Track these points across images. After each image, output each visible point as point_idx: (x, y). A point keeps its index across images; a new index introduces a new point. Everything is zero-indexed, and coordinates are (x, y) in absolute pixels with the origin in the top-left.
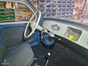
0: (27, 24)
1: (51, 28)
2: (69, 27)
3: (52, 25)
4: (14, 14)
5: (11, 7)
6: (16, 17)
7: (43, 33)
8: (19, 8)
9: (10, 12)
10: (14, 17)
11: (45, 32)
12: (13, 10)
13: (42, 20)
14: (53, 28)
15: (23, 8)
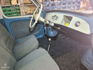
0: (31, 17)
1: (52, 18)
2: (65, 16)
3: (53, 16)
4: (19, 10)
5: (16, 3)
6: (21, 13)
7: (46, 24)
8: (24, 4)
9: (16, 8)
10: (20, 13)
11: (47, 23)
12: (19, 6)
13: (45, 13)
14: (53, 19)
15: (27, 4)
